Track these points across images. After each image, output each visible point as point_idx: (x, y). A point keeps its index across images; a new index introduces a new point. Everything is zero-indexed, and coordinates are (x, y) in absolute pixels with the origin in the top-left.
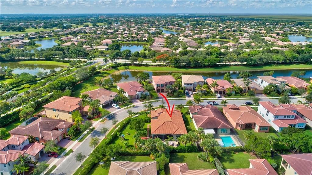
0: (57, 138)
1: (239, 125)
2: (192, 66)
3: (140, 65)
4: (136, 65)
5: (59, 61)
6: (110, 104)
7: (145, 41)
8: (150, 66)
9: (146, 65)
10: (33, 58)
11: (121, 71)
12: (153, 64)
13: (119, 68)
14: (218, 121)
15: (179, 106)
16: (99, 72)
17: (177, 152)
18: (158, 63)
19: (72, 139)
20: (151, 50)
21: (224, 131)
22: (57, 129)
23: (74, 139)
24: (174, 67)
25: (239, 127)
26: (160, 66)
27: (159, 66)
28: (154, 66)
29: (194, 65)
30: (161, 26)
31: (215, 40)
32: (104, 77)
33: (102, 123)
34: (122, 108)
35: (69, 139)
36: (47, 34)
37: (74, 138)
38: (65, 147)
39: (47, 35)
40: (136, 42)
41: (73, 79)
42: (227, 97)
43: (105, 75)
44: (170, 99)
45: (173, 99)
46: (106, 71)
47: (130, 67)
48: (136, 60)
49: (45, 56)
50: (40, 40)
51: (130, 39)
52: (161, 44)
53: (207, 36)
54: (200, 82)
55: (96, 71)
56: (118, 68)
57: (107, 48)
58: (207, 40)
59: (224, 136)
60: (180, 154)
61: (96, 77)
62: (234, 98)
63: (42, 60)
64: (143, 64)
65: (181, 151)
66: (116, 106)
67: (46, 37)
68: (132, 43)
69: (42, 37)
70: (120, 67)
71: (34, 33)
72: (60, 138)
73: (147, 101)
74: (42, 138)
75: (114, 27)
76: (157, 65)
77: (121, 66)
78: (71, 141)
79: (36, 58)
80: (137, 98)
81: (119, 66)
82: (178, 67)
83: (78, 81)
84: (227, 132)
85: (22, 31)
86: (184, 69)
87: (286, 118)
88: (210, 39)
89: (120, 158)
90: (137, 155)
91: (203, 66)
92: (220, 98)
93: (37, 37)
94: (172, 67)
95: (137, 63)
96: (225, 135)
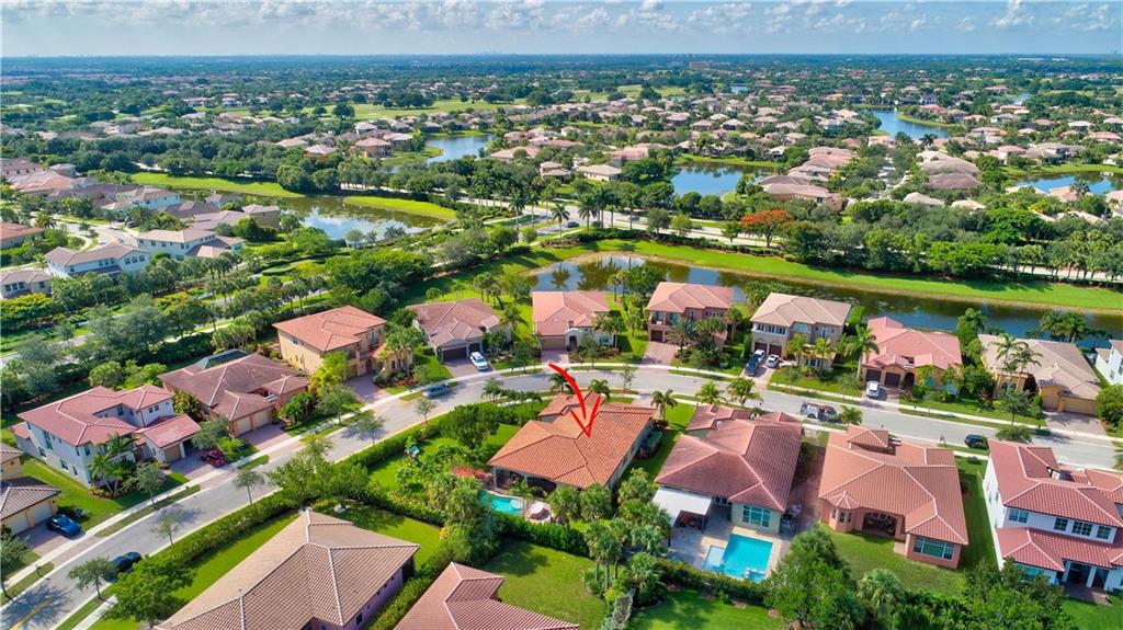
2: (869, 265)
3: (676, 241)
4: (663, 239)
6: (468, 351)
7: (775, 157)
8: (709, 247)
9: (699, 244)
11: (603, 254)
12: (726, 241)
13: (600, 244)
16: (526, 251)
18: (742, 240)
20: (761, 189)
24: (799, 261)
26: (748, 252)
27: (744, 250)
28: (726, 248)
29: (879, 263)
32: (535, 266)
33: (404, 402)
43: (540, 261)
46: (550, 250)
47: (642, 244)
48: (666, 223)
51: (720, 148)
52: (816, 174)
55: (516, 245)
56: (598, 243)
58: (1055, 169)
63: (405, 197)
64: (691, 239)
69: (460, 128)
70: (607, 241)
76: (735, 249)
77: (611, 238)
79: (390, 190)
81: (603, 238)
82: (814, 263)
86: (837, 272)
87: (1069, 531)
91: (917, 269)
92: (876, 401)
94: (789, 260)
95: (668, 232)
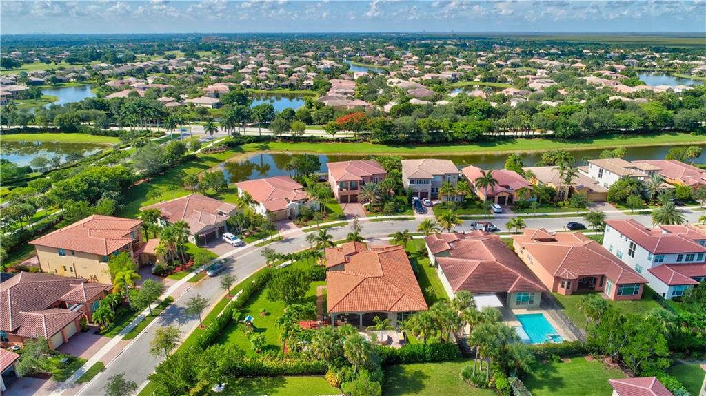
0: (61, 330)
1: (563, 283)
2: (424, 140)
3: (296, 140)
4: (286, 139)
5: (94, 133)
6: (217, 233)
7: (308, 87)
8: (320, 141)
9: (312, 140)
10: (30, 127)
11: (250, 154)
12: (330, 136)
13: (244, 147)
14: (507, 272)
15: (401, 234)
16: (194, 158)
17: (402, 363)
18: (340, 134)
19: (107, 332)
20: (324, 105)
21: (525, 300)
22: (62, 305)
23: (110, 332)
24: (381, 143)
25: (563, 287)
26: (347, 141)
27: (344, 140)
28: (332, 141)
29: (430, 138)
30: (345, 56)
31: (472, 86)
32: (207, 168)
33: (195, 284)
34: (250, 243)
35: (98, 333)
36: (74, 74)
37: (111, 329)
38: (83, 356)
39: (73, 77)
40: (287, 91)
41: (123, 173)
42: (518, 212)
43: (208, 163)
44: (374, 218)
45: (381, 220)
46: (211, 155)
47: (271, 144)
48: (288, 128)
49: (60, 120)
50: (56, 88)
51: (272, 84)
52: (346, 94)
53: (452, 75)
54: (449, 174)
55: (186, 154)
56: (242, 147)
57: (218, 103)
58: (454, 85)
59: (525, 312)
60: (410, 369)
61: (184, 170)
62: (537, 214)
63: (53, 131)
64: (305, 137)
65: (413, 358)
66: (234, 239)
67: (72, 80)
68: (277, 91)
69: (61, 81)
70: (247, 145)
71: (42, 72)
72: (70, 330)
73: (316, 226)
74: (15, 332)
75: (236, 59)
76: (338, 140)
77: (249, 142)
78: (103, 338)
79: (38, 127)
80: (290, 219)
81: (243, 143)
82: (391, 143)
83: (138, 178)
84: (532, 302)
85: (14, 68)
86: (404, 146)
87: (683, 261)
88: (459, 83)
89: (238, 385)
90: (288, 375)
91: (450, 139)
92: (502, 215)
93: (48, 80)
94: (374, 143)
95: (289, 134)
96: (529, 309)
